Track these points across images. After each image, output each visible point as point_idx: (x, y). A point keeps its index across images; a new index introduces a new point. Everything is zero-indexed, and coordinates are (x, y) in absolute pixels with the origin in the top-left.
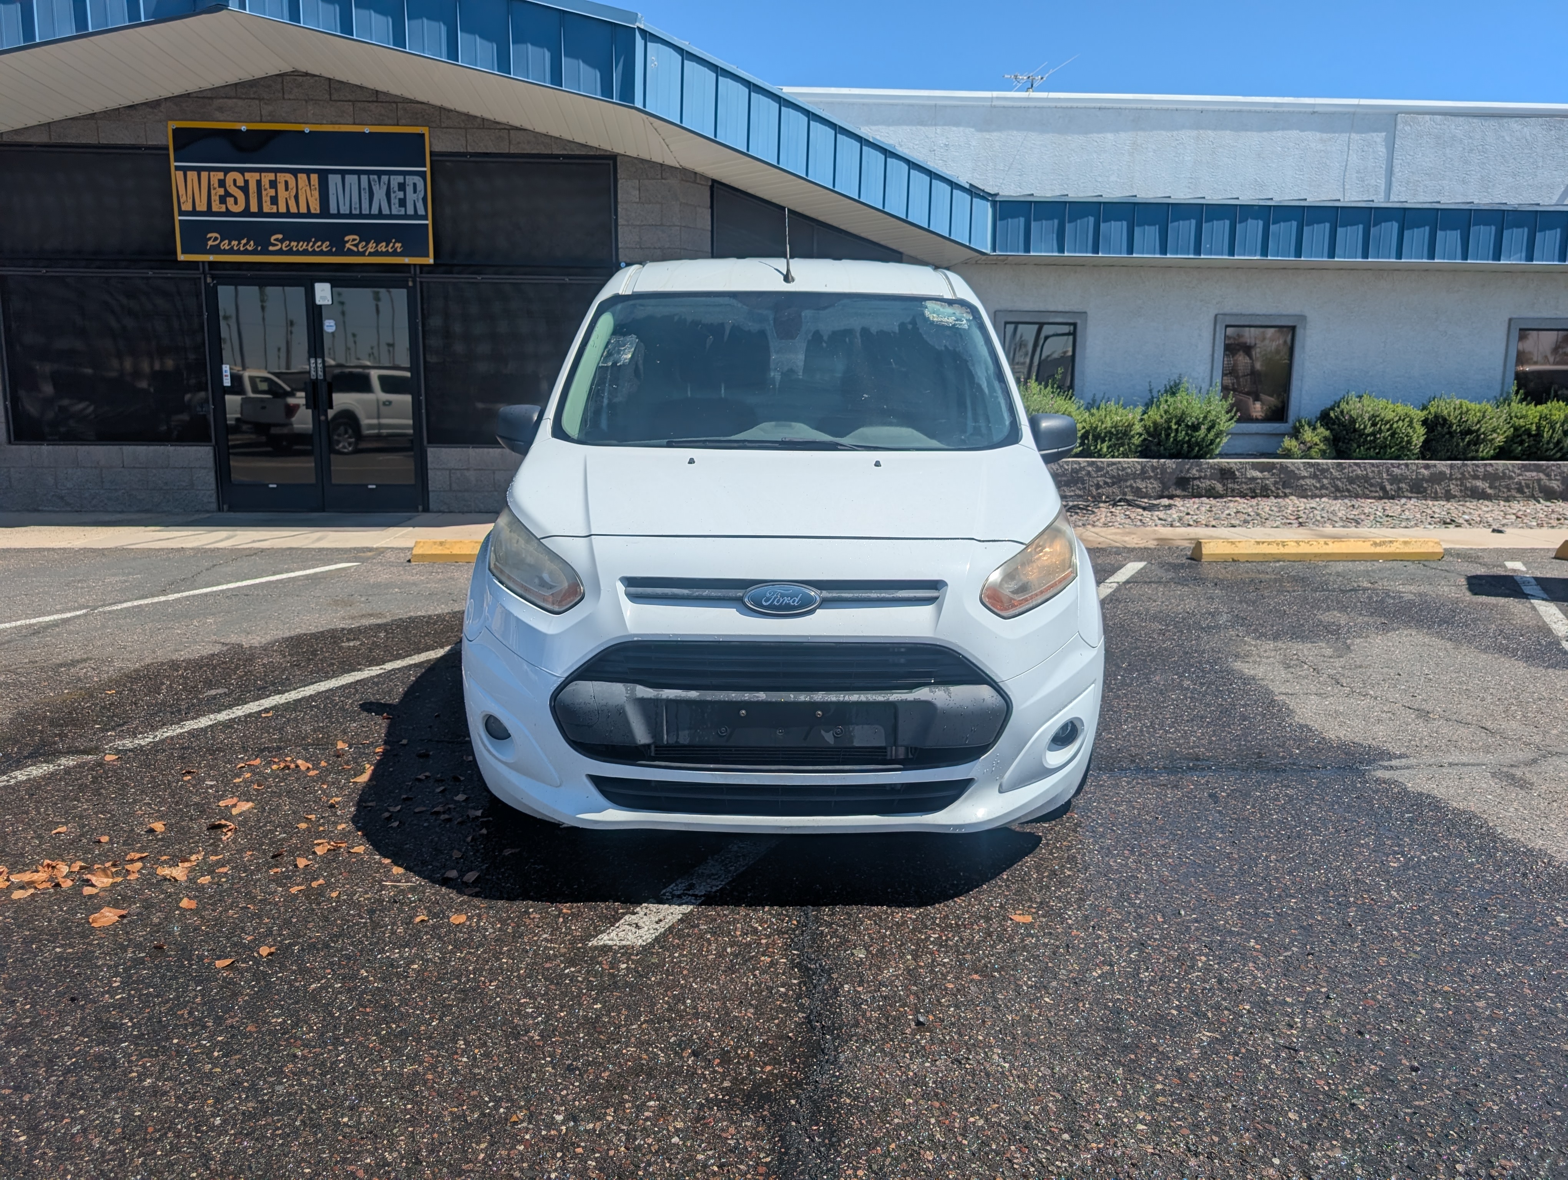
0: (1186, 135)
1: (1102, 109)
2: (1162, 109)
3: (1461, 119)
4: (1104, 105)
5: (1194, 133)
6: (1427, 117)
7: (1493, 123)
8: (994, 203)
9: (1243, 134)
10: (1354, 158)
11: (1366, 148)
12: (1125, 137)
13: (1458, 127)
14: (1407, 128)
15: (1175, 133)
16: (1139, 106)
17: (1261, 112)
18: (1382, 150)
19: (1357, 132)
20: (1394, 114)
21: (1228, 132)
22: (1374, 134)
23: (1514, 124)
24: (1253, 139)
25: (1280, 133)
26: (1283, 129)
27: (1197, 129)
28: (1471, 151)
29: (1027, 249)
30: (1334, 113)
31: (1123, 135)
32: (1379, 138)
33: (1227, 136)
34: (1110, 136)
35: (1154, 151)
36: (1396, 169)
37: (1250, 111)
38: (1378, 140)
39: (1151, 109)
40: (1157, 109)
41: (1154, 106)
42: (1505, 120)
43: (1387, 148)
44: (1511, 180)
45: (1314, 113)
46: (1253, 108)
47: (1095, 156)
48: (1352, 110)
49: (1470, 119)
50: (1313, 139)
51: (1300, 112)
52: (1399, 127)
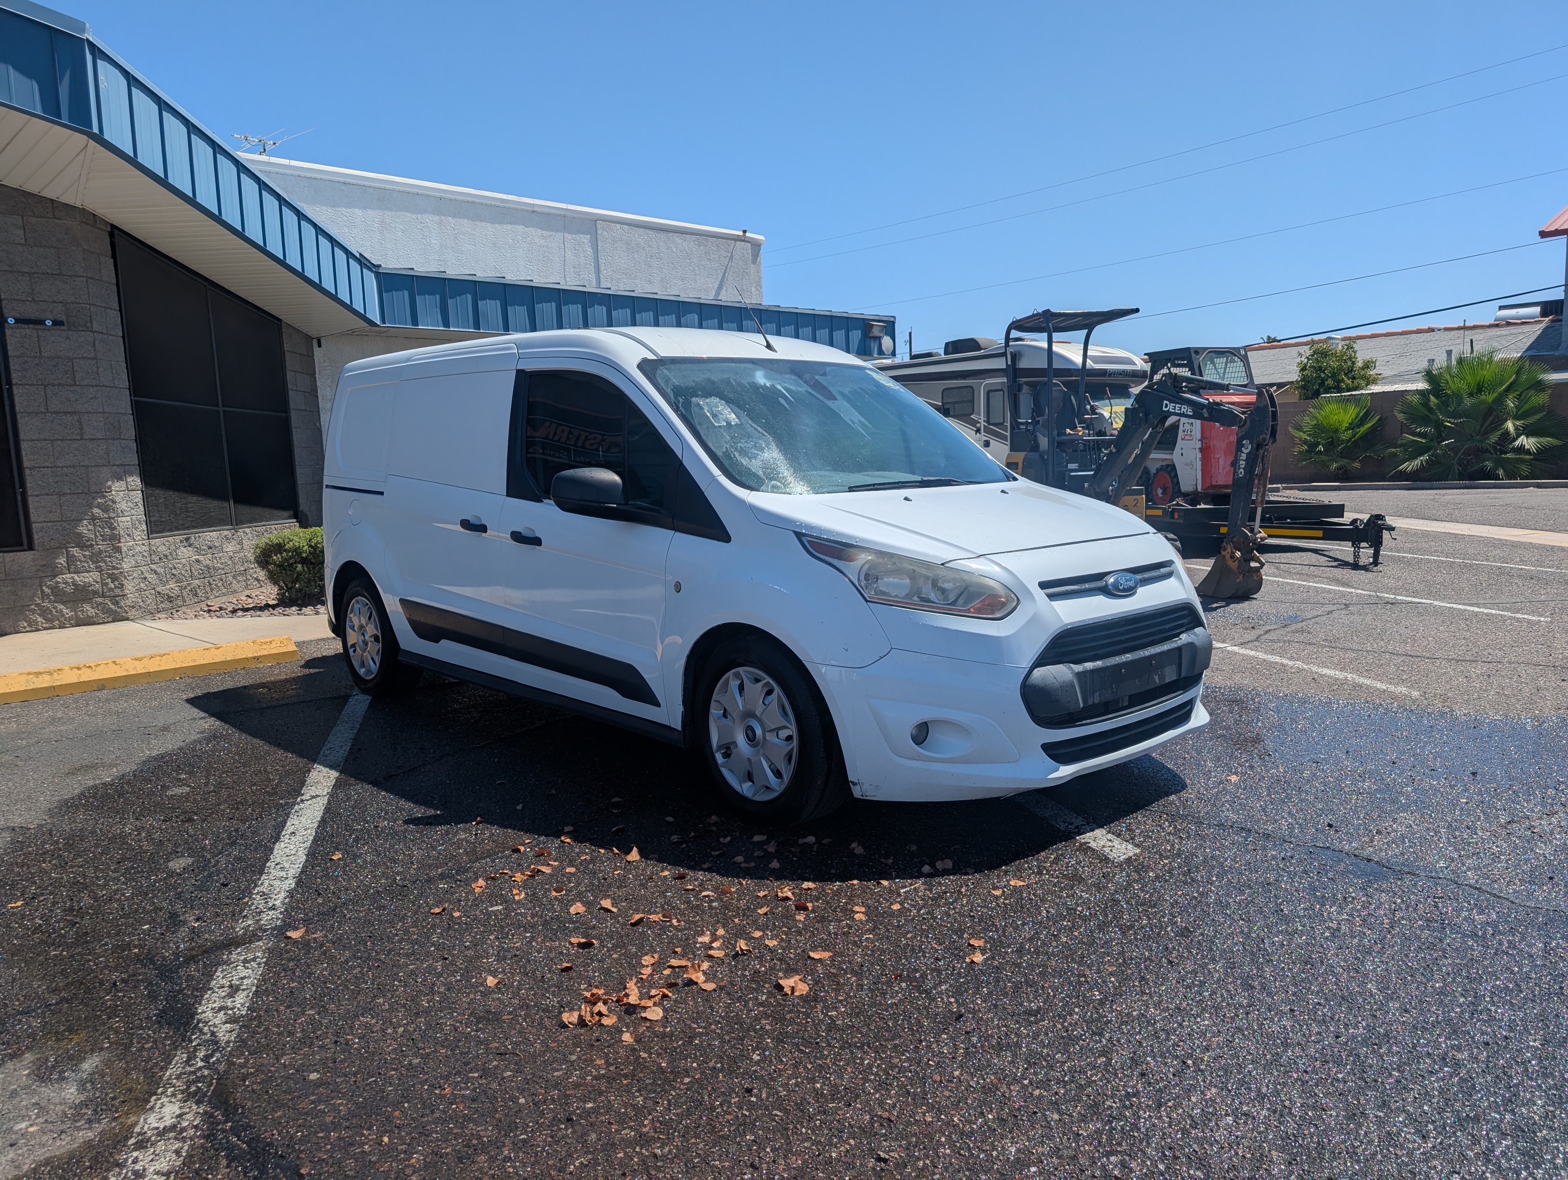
0: (430, 219)
1: (347, 184)
2: (404, 192)
3: (642, 230)
4: (348, 180)
5: (437, 218)
6: (618, 226)
7: (662, 235)
8: (378, 275)
9: (478, 223)
10: (569, 255)
11: (577, 247)
12: (373, 214)
13: (640, 237)
14: (605, 233)
15: (419, 216)
16: (382, 186)
17: (491, 205)
18: (589, 251)
19: (569, 233)
20: (595, 220)
21: (466, 220)
22: (582, 236)
23: (677, 238)
24: (488, 230)
25: (509, 227)
26: (511, 223)
27: (438, 214)
28: (651, 257)
29: (415, 322)
30: (549, 214)
31: (370, 212)
32: (585, 239)
33: (465, 224)
34: (358, 212)
35: (403, 231)
36: (602, 268)
37: (482, 204)
38: (585, 241)
39: (394, 190)
40: (399, 191)
41: (397, 188)
42: (671, 234)
43: (593, 249)
44: (681, 283)
45: (533, 212)
46: (484, 201)
47: (346, 230)
48: (563, 213)
49: (648, 231)
50: (535, 234)
51: (523, 210)
52: (599, 232)
